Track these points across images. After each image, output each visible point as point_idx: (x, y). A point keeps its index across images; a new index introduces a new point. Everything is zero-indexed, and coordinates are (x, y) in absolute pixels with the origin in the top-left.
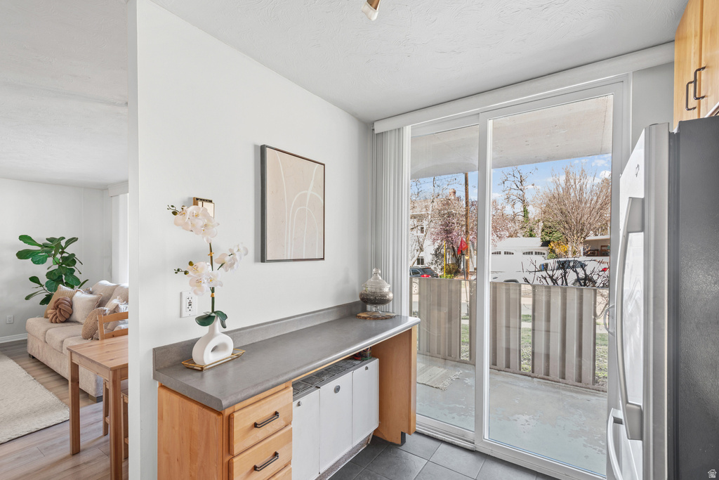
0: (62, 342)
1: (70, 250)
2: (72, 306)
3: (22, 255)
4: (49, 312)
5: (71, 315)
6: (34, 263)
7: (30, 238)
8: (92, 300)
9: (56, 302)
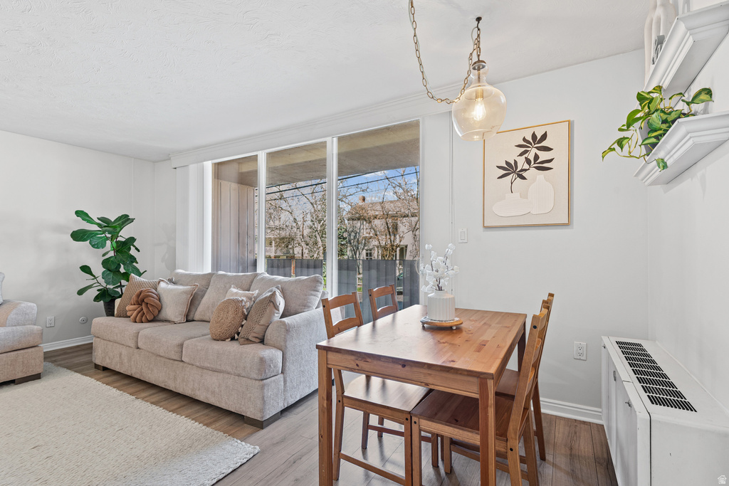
0: (181, 346)
1: (125, 234)
2: (160, 300)
3: (78, 236)
4: (128, 308)
5: (159, 311)
6: (93, 246)
7: (87, 215)
8: (185, 292)
9: (138, 295)
